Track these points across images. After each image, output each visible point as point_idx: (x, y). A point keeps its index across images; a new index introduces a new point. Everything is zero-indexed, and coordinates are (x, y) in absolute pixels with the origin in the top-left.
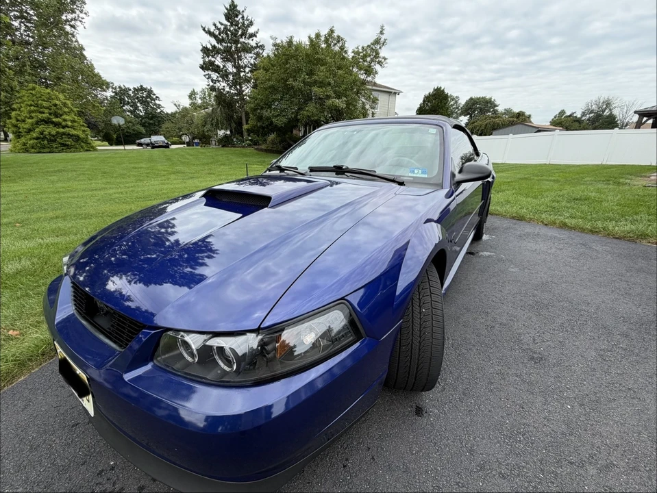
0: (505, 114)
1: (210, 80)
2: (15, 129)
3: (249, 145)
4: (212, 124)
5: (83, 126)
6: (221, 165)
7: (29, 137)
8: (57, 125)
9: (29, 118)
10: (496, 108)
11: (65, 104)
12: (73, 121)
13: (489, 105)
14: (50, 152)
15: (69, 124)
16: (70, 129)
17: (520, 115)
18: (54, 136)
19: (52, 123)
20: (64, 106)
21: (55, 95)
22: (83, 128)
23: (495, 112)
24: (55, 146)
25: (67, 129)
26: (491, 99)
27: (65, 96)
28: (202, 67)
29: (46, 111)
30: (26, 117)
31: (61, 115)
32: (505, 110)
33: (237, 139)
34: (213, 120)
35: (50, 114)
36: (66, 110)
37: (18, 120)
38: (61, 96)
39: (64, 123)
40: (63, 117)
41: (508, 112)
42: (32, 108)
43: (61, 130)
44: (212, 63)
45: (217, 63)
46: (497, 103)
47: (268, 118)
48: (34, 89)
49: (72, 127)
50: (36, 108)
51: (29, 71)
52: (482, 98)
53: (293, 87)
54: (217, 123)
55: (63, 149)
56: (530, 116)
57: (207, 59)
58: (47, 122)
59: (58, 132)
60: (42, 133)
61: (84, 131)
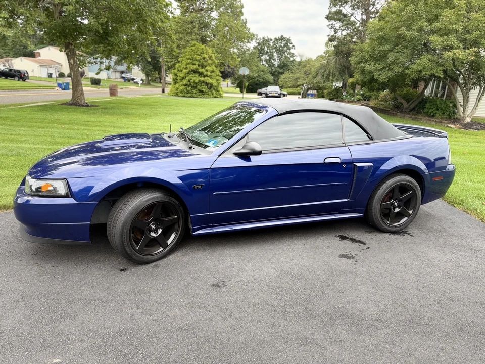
1: (333, 30)
2: (175, 77)
4: (323, 76)
5: (218, 75)
7: (181, 84)
8: (201, 74)
9: (185, 69)
11: (210, 57)
12: (212, 72)
14: (190, 97)
15: (209, 73)
16: (208, 78)
18: (196, 83)
19: (198, 72)
20: (210, 59)
21: (206, 50)
22: (218, 78)
24: (195, 92)
25: (206, 78)
27: (213, 51)
28: (328, 18)
29: (197, 63)
30: (183, 68)
31: (206, 66)
33: (347, 92)
34: (325, 71)
35: (199, 65)
36: (210, 62)
37: (178, 71)
38: (210, 51)
39: (205, 73)
40: (207, 68)
42: (189, 60)
43: (202, 79)
44: (339, 12)
45: (344, 11)
47: (371, 72)
48: (194, 45)
49: (210, 77)
50: (191, 61)
51: (196, 31)
53: (404, 38)
54: (329, 75)
55: (199, 95)
57: (334, 9)
58: (195, 72)
59: (199, 81)
60: (189, 81)
61: (217, 80)
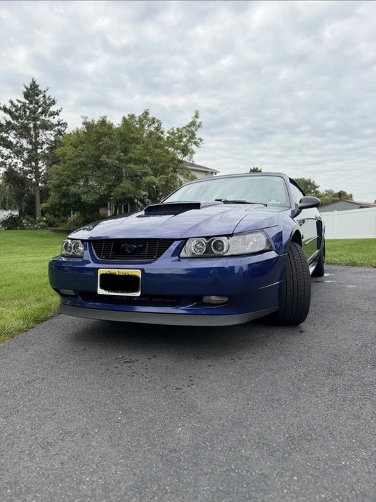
0: (326, 195)
3: (43, 227)
6: (19, 245)
10: (317, 189)
13: (309, 187)
17: (341, 194)
23: (317, 192)
26: (310, 180)
32: (326, 191)
33: (28, 220)
41: (329, 193)
44: (5, 139)
45: (10, 139)
46: (317, 184)
47: (75, 195)
52: (301, 179)
53: (107, 164)
56: (351, 196)
